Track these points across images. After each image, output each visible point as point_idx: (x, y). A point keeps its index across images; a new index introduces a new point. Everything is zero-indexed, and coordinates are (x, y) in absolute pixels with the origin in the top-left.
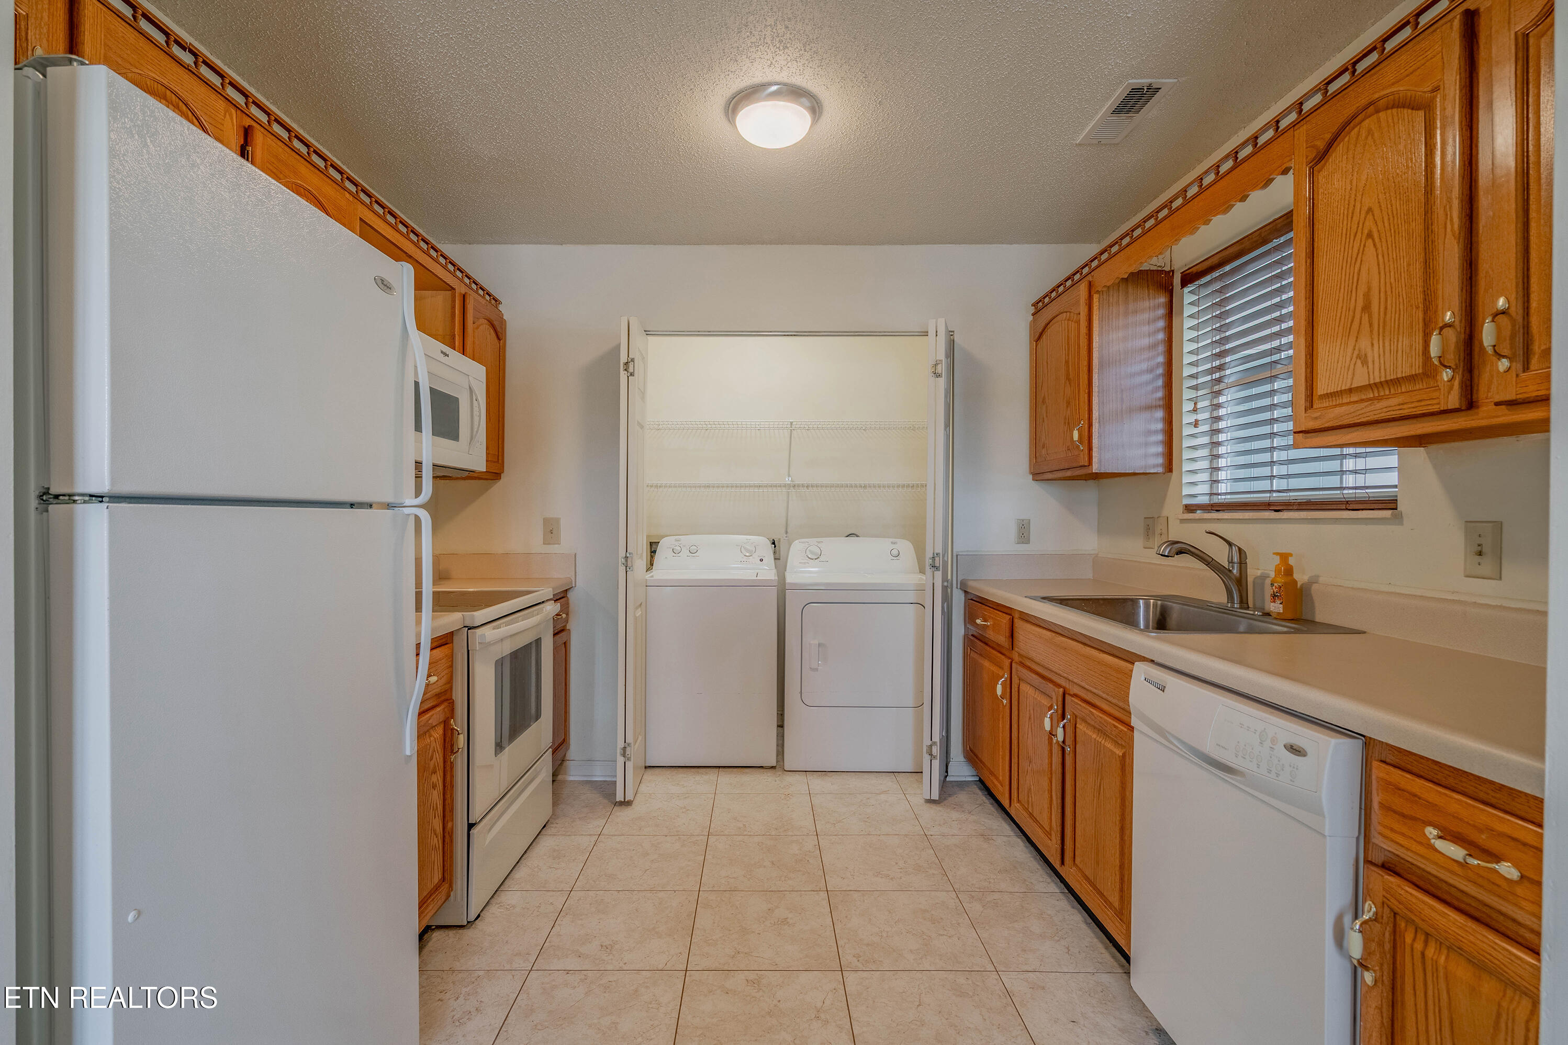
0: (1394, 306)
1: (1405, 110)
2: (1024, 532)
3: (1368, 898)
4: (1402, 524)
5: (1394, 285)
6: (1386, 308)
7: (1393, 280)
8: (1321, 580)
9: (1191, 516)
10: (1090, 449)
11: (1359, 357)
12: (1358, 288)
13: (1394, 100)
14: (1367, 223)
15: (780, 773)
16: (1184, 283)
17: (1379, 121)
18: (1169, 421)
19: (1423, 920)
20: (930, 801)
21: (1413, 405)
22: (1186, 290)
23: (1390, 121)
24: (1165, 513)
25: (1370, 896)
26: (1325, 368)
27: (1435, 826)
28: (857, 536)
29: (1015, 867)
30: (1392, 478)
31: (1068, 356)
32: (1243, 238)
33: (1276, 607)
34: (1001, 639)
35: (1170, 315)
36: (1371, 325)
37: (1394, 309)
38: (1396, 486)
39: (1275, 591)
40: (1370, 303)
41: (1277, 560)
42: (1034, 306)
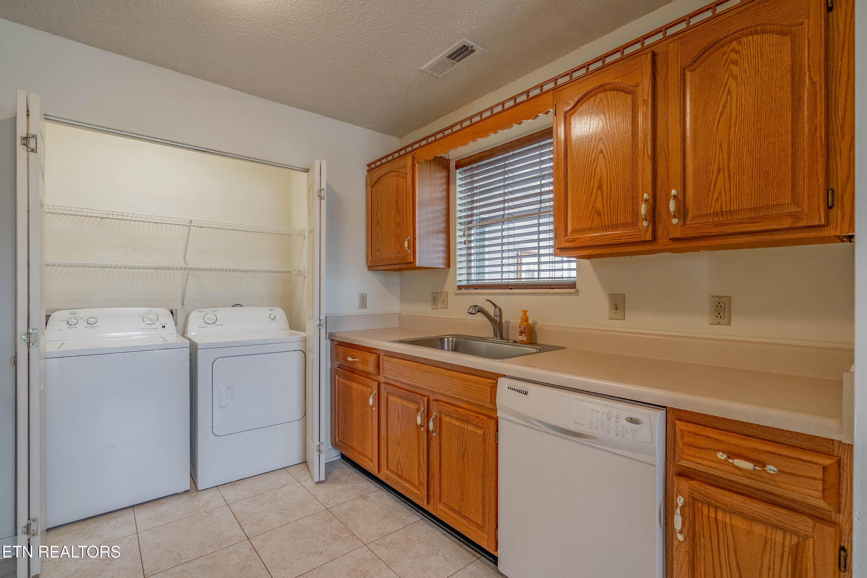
0: (615, 188)
1: (622, 93)
2: (363, 302)
3: (679, 494)
4: (578, 295)
5: (615, 179)
6: (611, 189)
7: (614, 175)
8: (539, 322)
9: (460, 291)
10: (414, 253)
11: (596, 211)
12: (595, 177)
13: (614, 87)
14: (599, 146)
15: (194, 494)
16: (457, 167)
17: (606, 96)
18: (448, 240)
19: (717, 502)
20: (319, 482)
21: (627, 238)
22: (458, 171)
23: (613, 97)
24: (445, 289)
25: (680, 493)
26: (576, 216)
27: (724, 452)
28: (241, 306)
29: (390, 512)
30: (574, 274)
31: (398, 197)
32: (493, 148)
33: (524, 338)
34: (371, 369)
35: (448, 183)
36: (602, 196)
37: (615, 190)
38: (575, 278)
39: (522, 330)
40: (602, 185)
41: (522, 314)
42: (368, 166)
